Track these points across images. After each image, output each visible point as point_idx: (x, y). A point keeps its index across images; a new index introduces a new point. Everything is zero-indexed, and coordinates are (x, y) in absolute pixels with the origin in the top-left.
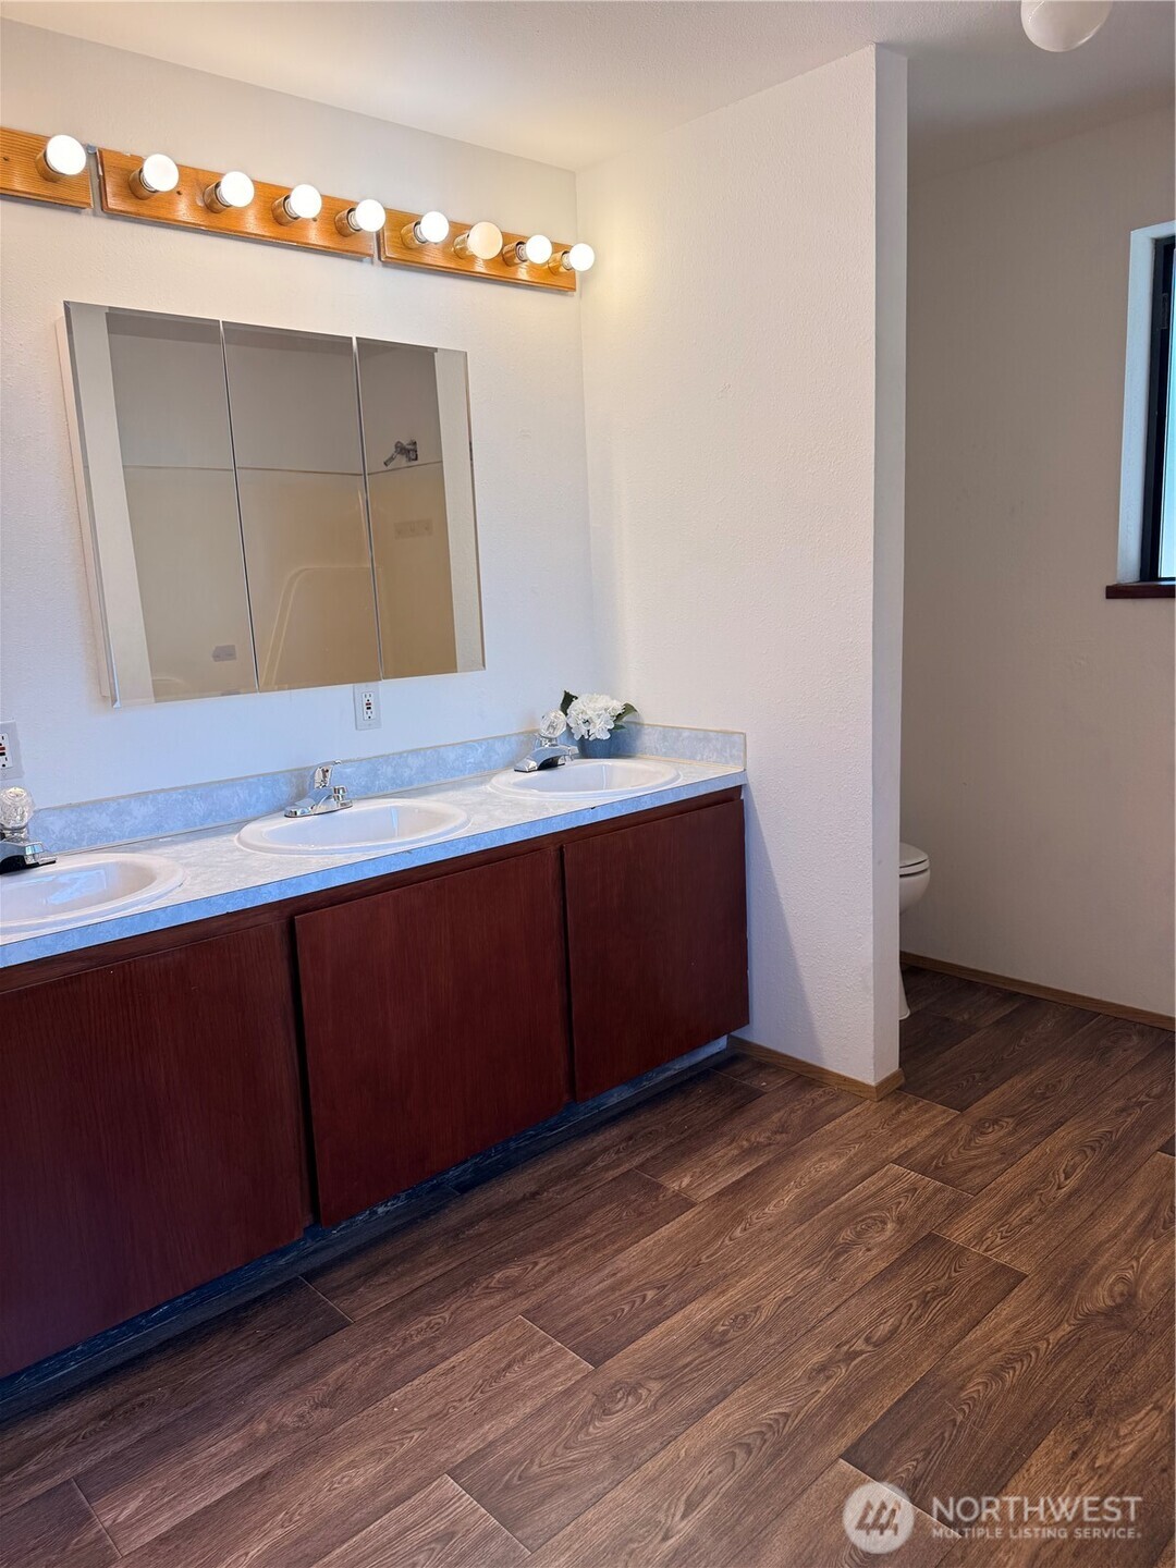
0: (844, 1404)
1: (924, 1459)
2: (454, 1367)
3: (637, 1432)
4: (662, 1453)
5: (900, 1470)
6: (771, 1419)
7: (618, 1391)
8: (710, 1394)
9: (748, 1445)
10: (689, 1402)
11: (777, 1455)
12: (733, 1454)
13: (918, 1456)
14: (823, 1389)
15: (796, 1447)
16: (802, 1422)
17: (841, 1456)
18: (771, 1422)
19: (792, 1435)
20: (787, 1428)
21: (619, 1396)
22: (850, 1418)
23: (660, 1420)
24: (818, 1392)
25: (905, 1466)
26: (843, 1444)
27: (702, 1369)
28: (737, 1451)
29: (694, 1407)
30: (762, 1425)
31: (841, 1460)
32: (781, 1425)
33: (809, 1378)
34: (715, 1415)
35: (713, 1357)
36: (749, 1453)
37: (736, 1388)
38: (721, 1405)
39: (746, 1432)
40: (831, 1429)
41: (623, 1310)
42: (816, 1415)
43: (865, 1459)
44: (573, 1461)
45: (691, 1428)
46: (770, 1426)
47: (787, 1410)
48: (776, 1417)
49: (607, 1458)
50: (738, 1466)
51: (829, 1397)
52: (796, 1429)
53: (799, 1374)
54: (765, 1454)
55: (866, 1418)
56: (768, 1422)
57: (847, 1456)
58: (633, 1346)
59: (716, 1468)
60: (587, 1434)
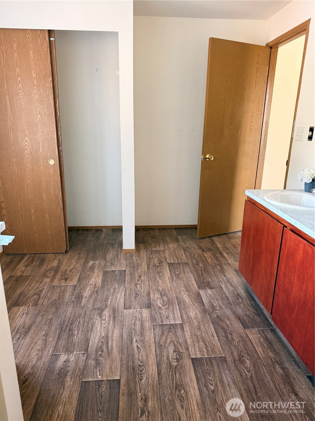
0: (131, 394)
1: (101, 394)
2: (213, 337)
3: (164, 353)
4: (155, 353)
5: (105, 386)
6: (143, 376)
7: (180, 357)
8: (162, 371)
9: (141, 367)
10: (164, 366)
11: (134, 369)
12: (141, 362)
13: (103, 393)
14: (140, 394)
15: (131, 374)
16: (136, 381)
17: (120, 379)
18: (142, 375)
19: (135, 376)
20: (138, 377)
21: (178, 356)
22: (126, 391)
23: (164, 358)
24: (140, 392)
25: (104, 388)
26: (123, 382)
27: (171, 376)
28: (142, 364)
29: (161, 366)
30: (143, 373)
31: (119, 378)
32: (139, 376)
33: (146, 395)
34: (155, 368)
35: (173, 381)
36: (139, 365)
37: (159, 377)
38: (156, 371)
39: (144, 369)
40: (128, 384)
41: (210, 377)
42: (135, 385)
43: (114, 383)
44: (167, 339)
45: (156, 361)
46: (141, 374)
47: (142, 381)
48: (142, 378)
49: (163, 344)
50: (138, 361)
51: (136, 393)
52: (136, 378)
53: (150, 394)
54: (136, 368)
55: (123, 394)
56: (143, 375)
57: (119, 381)
58: (192, 369)
59: (142, 357)
60: (172, 345)
